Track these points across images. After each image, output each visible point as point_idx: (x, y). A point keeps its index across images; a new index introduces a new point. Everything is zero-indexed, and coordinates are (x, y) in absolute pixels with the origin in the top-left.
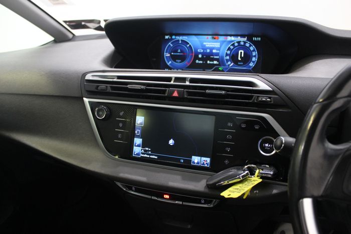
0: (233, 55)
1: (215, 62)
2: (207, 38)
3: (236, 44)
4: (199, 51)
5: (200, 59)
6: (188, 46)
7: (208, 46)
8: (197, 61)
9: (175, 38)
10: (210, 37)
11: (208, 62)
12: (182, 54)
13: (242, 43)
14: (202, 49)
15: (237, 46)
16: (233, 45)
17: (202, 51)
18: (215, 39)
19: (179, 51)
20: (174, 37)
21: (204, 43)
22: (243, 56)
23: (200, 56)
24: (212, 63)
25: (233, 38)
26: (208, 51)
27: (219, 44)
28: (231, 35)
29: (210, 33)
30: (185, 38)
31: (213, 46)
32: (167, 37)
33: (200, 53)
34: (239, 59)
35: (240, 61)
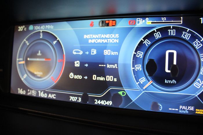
0: (151, 61)
1: (109, 78)
2: (92, 25)
3: (158, 36)
4: (75, 53)
5: (77, 71)
6: (55, 42)
7: (93, 41)
8: (72, 75)
9: (34, 30)
10: (96, 22)
11: (95, 78)
12: (44, 60)
13: (172, 33)
14: (82, 49)
15: (159, 40)
16: (150, 36)
17: (81, 53)
18: (108, 25)
19: (39, 54)
20: (31, 27)
21: (85, 36)
22: (175, 63)
23: (77, 64)
24: (102, 79)
25: (148, 22)
26: (94, 52)
27: (117, 36)
28: (144, 15)
29: (98, 13)
30: (49, 28)
31: (105, 41)
32: (21, 29)
33: (77, 58)
34: (167, 70)
35: (168, 76)
